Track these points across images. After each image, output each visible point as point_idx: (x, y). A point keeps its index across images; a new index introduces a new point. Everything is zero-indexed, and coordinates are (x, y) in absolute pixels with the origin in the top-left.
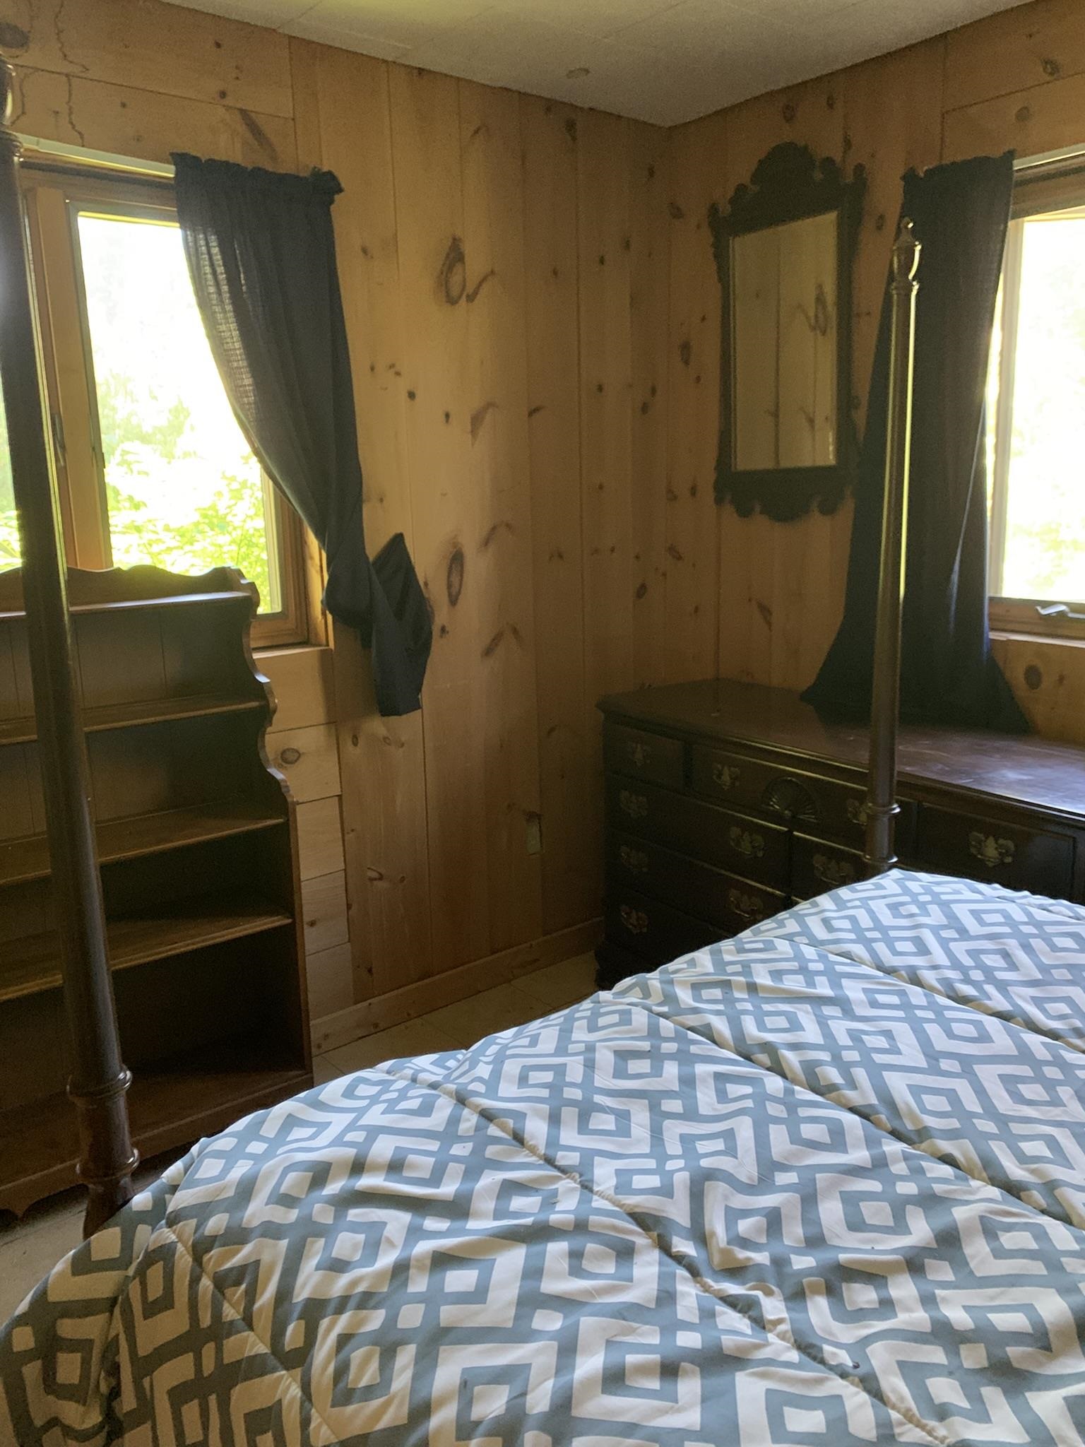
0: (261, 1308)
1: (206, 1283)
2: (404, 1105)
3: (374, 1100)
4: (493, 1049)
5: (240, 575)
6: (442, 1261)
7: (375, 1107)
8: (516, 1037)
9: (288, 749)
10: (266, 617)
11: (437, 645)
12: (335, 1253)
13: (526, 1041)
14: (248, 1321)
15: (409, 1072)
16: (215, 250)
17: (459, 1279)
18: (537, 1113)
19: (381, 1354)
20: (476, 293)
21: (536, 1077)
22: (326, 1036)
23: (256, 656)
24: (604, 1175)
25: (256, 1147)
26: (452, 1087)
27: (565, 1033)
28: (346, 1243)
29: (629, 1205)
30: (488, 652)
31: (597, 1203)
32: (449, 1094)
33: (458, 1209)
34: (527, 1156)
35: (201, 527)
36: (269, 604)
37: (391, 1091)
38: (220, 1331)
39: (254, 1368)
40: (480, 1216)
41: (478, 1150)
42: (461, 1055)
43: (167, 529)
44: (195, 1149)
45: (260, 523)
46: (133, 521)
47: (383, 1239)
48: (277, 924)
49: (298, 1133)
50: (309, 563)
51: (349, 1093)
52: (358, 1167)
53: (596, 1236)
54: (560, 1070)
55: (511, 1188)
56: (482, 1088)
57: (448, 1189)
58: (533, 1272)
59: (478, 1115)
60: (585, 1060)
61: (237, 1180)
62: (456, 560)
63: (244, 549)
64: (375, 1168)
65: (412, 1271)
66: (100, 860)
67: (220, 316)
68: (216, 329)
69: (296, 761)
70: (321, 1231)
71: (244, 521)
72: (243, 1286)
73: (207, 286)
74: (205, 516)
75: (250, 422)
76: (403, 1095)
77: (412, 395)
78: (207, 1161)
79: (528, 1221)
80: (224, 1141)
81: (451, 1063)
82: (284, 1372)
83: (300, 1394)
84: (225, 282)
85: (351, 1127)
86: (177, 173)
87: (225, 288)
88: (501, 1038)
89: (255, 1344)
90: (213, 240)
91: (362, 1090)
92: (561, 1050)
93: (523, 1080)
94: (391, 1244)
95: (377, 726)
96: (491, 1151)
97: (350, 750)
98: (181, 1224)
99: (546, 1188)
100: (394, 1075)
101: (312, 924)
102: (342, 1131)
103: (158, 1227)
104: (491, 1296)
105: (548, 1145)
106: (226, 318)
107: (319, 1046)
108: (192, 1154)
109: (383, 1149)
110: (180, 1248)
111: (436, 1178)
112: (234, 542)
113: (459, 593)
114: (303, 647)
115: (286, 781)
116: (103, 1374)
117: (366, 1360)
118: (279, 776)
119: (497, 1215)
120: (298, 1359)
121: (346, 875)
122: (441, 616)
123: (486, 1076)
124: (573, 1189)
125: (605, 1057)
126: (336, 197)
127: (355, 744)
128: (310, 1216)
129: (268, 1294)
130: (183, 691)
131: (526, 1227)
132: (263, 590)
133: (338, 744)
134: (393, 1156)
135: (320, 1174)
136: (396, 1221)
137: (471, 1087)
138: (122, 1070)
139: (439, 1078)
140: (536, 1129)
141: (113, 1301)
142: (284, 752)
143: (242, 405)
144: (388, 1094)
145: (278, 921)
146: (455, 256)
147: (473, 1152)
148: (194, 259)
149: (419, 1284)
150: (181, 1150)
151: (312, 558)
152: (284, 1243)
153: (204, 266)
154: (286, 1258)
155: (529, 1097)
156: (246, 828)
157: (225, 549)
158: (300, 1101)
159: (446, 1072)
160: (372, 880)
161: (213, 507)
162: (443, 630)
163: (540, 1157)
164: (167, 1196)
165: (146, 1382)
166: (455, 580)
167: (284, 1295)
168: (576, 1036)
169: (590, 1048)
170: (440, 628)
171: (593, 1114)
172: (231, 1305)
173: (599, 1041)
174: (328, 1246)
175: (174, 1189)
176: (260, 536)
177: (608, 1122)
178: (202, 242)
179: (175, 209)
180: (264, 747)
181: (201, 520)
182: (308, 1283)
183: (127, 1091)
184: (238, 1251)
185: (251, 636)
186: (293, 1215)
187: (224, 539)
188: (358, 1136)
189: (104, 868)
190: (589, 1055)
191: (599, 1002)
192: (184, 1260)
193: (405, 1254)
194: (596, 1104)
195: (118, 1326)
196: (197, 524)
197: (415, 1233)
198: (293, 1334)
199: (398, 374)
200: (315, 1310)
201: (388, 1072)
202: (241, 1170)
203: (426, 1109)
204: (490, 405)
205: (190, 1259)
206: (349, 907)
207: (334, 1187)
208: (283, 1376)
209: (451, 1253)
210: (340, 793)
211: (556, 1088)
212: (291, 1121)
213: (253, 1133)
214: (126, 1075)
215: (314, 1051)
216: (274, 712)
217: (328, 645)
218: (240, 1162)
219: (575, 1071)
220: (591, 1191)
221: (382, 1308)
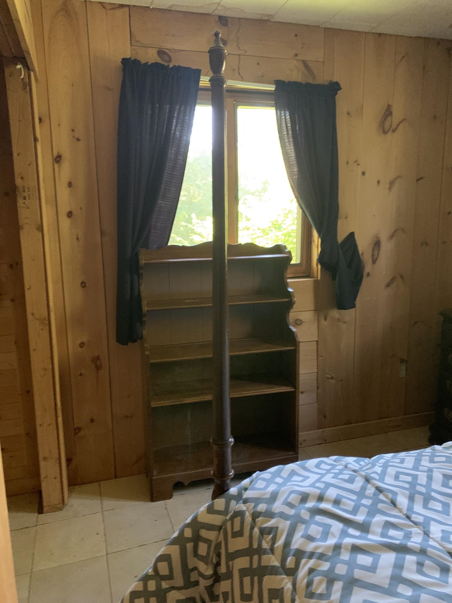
0: (278, 547)
1: (256, 530)
2: (341, 476)
3: (328, 471)
4: (382, 461)
5: (285, 247)
6: (356, 549)
7: (329, 475)
8: (393, 457)
9: (298, 320)
10: (294, 265)
11: (365, 281)
12: (309, 533)
13: (398, 461)
14: (272, 550)
15: (344, 463)
16: (288, 117)
17: (363, 559)
18: (404, 494)
19: (327, 582)
20: (396, 129)
21: (402, 477)
22: (304, 441)
23: (289, 280)
24: (436, 530)
25: (279, 480)
26: (364, 473)
27: (418, 461)
28: (314, 530)
29: (448, 548)
30: (388, 285)
31: (431, 543)
32: (362, 476)
33: (364, 528)
34: (397, 512)
35: (271, 229)
36: (295, 260)
37: (336, 469)
38: (260, 551)
39: (273, 571)
40: (374, 534)
41: (374, 504)
42: (367, 460)
43: (259, 229)
44: (254, 475)
45: (295, 227)
46: (246, 226)
47: (330, 532)
48: (289, 390)
49: (296, 478)
50: (313, 244)
51: (318, 466)
52: (321, 498)
53: (431, 558)
54: (415, 477)
55: (388, 525)
56: (377, 477)
57: (360, 518)
58: (399, 566)
59: (375, 488)
60: (428, 475)
61: (271, 492)
62: (377, 244)
63: (287, 238)
64: (328, 501)
65: (342, 550)
66: (230, 354)
67: (287, 144)
68: (285, 149)
69: (300, 325)
70: (304, 522)
71: (288, 226)
72: (271, 536)
73: (284, 132)
74: (273, 224)
75: (295, 186)
76: (341, 472)
77: (363, 173)
78: (259, 481)
79: (397, 542)
80: (266, 474)
81: (362, 463)
82: (285, 576)
83: (291, 588)
84: (291, 130)
85: (318, 481)
86: (276, 88)
87: (290, 132)
88: (386, 457)
89: (274, 561)
90: (288, 114)
91: (323, 466)
92: (416, 468)
93: (397, 478)
94: (334, 535)
95: (335, 313)
96: (380, 506)
97: (323, 323)
98: (248, 504)
99: (406, 529)
100: (337, 463)
101: (302, 393)
102: (315, 482)
103: (239, 503)
104: (378, 571)
105: (408, 509)
106: (290, 144)
107: (301, 444)
108: (253, 477)
109: (332, 493)
110: (247, 514)
111: (355, 511)
112: (283, 234)
113: (377, 258)
114: (308, 278)
115: (296, 332)
116: (215, 555)
117: (320, 583)
118: (294, 329)
119: (383, 535)
120: (292, 572)
121: (317, 375)
122: (368, 268)
123: (379, 472)
124: (419, 533)
125: (438, 476)
126: (339, 92)
127: (325, 320)
128: (300, 513)
129: (280, 542)
130: (260, 292)
131: (396, 544)
132: (293, 254)
133: (318, 319)
134: (336, 497)
135: (305, 498)
136: (337, 526)
137: (372, 475)
138: (230, 437)
139: (357, 468)
140: (403, 501)
141: (220, 528)
142: (296, 320)
143: (293, 180)
144: (335, 470)
145: (289, 389)
146: (388, 112)
147: (372, 504)
148: (279, 121)
149: (345, 556)
150: (249, 474)
151: (314, 242)
152: (288, 523)
153: (283, 124)
154: (289, 529)
155: (398, 486)
156: (279, 349)
157: (279, 238)
158: (297, 465)
159: (360, 467)
160: (328, 378)
161: (276, 221)
162: (368, 274)
163: (404, 514)
164: (243, 492)
165: (231, 563)
166: (376, 253)
167: (287, 544)
168: (423, 463)
169: (430, 470)
170: (367, 273)
171: (431, 501)
172: (266, 542)
173: (435, 468)
174: (307, 529)
175: (246, 489)
176: (294, 233)
177: (439, 507)
178: (283, 114)
179: (274, 102)
180: (288, 317)
181: (272, 226)
182: (297, 542)
183: (232, 446)
184: (269, 521)
185: (288, 272)
186: (292, 512)
187: (279, 234)
188: (322, 485)
189: (231, 357)
190: (430, 473)
191: (434, 450)
192: (248, 519)
193: (339, 542)
194: (432, 496)
195: (221, 538)
196: (270, 227)
197: (344, 534)
198: (290, 561)
199: (358, 164)
200: (299, 554)
201: (335, 461)
202: (272, 488)
203: (351, 480)
204: (399, 177)
205: (251, 519)
206: (318, 388)
207: (310, 504)
208: (284, 578)
209: (361, 547)
210: (317, 340)
211: (413, 484)
212: (293, 473)
213: (277, 474)
214: (231, 440)
215: (300, 446)
216: (294, 303)
217: (317, 278)
218: (272, 485)
219: (423, 479)
220: (428, 536)
221: (329, 562)
